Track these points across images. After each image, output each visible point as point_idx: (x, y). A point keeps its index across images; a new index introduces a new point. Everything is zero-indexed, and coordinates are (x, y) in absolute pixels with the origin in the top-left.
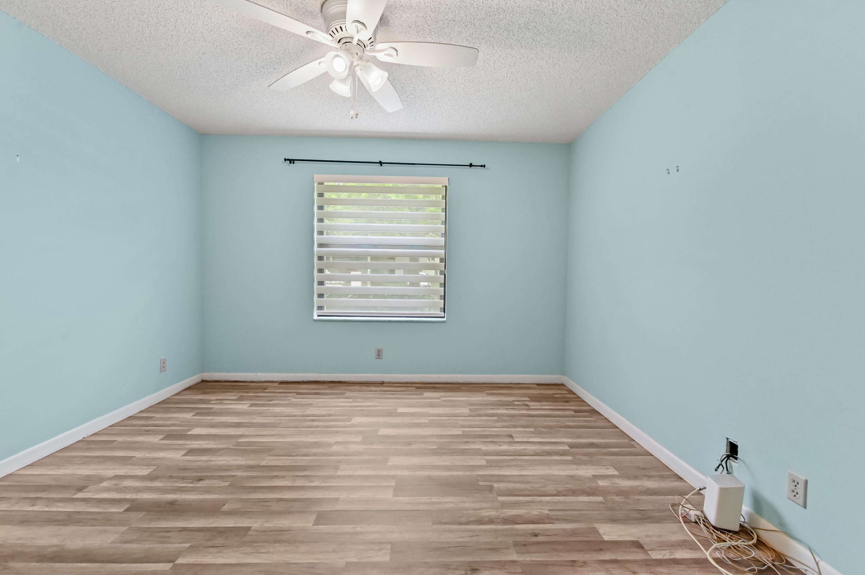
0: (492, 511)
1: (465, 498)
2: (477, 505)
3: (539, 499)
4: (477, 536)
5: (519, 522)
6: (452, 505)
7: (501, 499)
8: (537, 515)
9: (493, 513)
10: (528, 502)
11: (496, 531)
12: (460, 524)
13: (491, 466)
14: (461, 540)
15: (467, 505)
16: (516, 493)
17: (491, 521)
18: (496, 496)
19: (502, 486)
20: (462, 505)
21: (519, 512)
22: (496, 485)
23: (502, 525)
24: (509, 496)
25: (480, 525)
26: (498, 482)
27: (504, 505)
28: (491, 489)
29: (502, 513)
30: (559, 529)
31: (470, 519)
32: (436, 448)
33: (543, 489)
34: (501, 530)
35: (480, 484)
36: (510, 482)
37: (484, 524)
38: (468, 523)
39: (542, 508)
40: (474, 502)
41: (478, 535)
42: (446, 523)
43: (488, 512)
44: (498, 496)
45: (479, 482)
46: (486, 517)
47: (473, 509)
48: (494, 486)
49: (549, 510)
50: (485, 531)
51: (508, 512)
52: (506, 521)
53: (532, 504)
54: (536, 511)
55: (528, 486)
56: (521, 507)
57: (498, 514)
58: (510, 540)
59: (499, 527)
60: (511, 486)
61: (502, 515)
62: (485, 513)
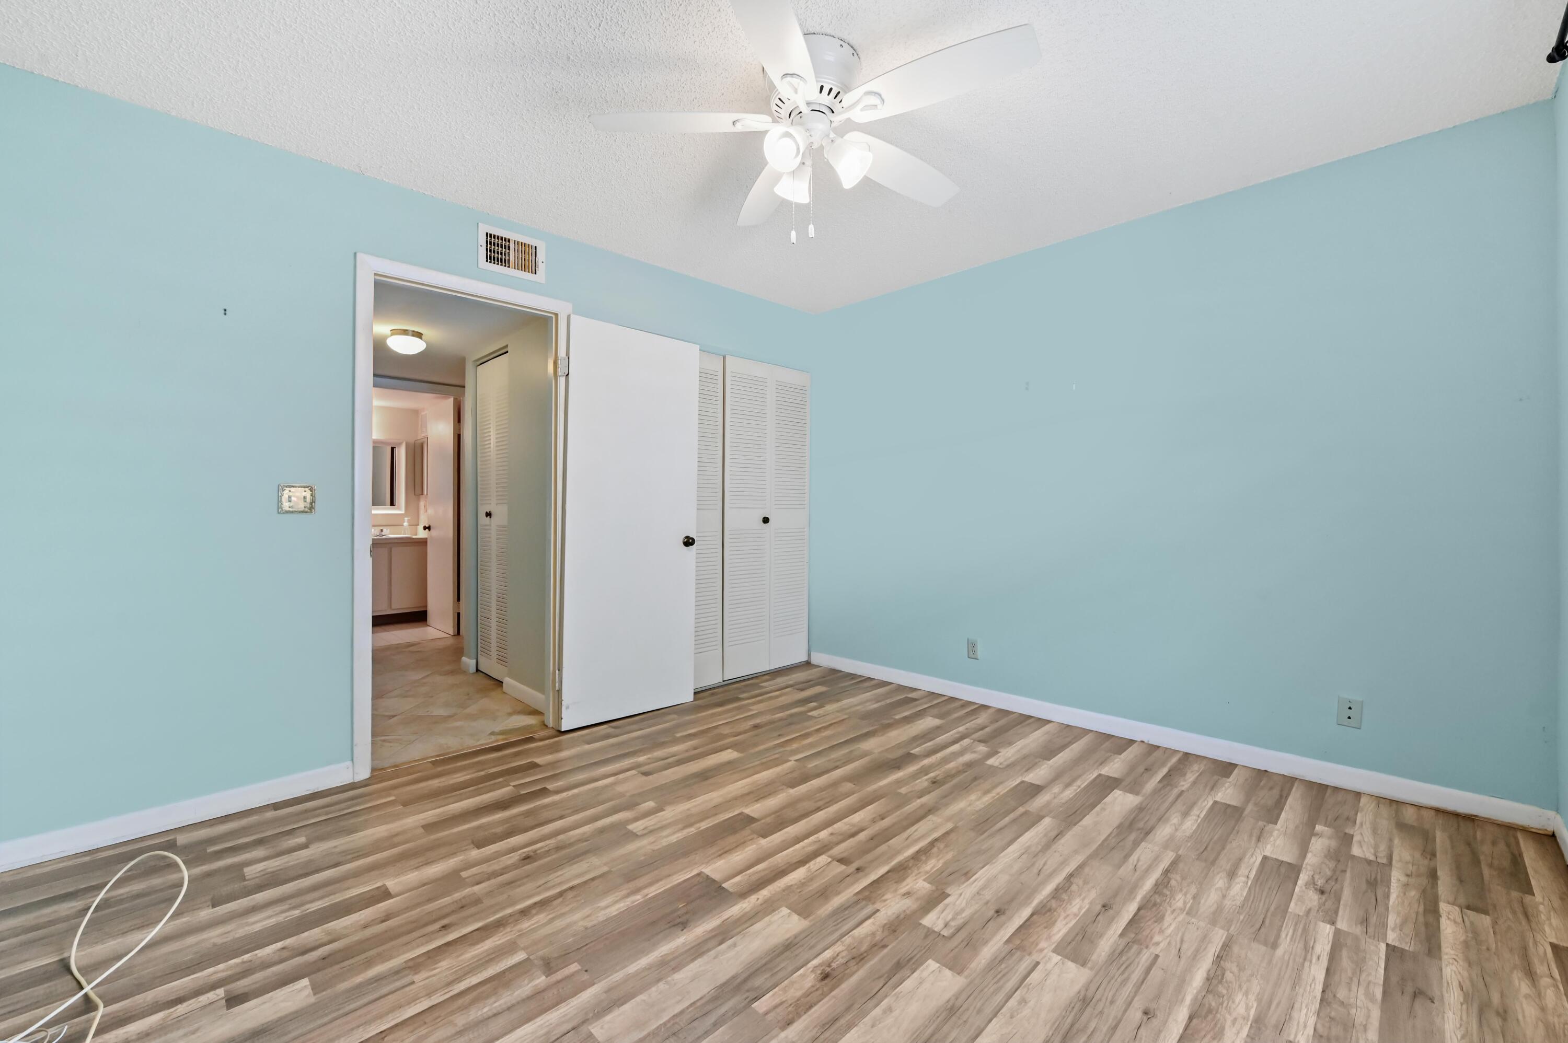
0: (529, 926)
1: (590, 924)
2: (559, 924)
3: (436, 999)
4: (540, 886)
5: (475, 933)
6: (603, 904)
7: (520, 956)
8: (440, 962)
9: (525, 925)
10: (459, 980)
11: (514, 903)
12: (572, 888)
13: (573, 1029)
14: (559, 873)
15: (578, 916)
16: (488, 986)
17: (525, 913)
18: (531, 957)
19: (525, 988)
20: (586, 911)
21: (475, 950)
22: (541, 980)
23: (505, 915)
24: (504, 972)
25: (541, 900)
26: (538, 993)
27: (510, 948)
28: (548, 967)
29: (511, 931)
30: (399, 956)
31: (560, 900)
32: (756, 1004)
33: (423, 1031)
34: (504, 908)
35: (576, 964)
36: (509, 1009)
37: (535, 903)
38: (561, 894)
39: (427, 981)
40: (569, 926)
41: (538, 888)
42: (593, 879)
43: (537, 922)
44: (528, 959)
45: (580, 968)
46: (536, 914)
47: (563, 914)
48: (544, 977)
49: (413, 983)
50: (529, 897)
51: (499, 940)
52: (499, 924)
53: (451, 978)
54: (442, 967)
55: (461, 1020)
56: (475, 960)
57: (519, 927)
58: (487, 902)
59: (509, 911)
60: (506, 998)
61: (508, 929)
62: (541, 918)
